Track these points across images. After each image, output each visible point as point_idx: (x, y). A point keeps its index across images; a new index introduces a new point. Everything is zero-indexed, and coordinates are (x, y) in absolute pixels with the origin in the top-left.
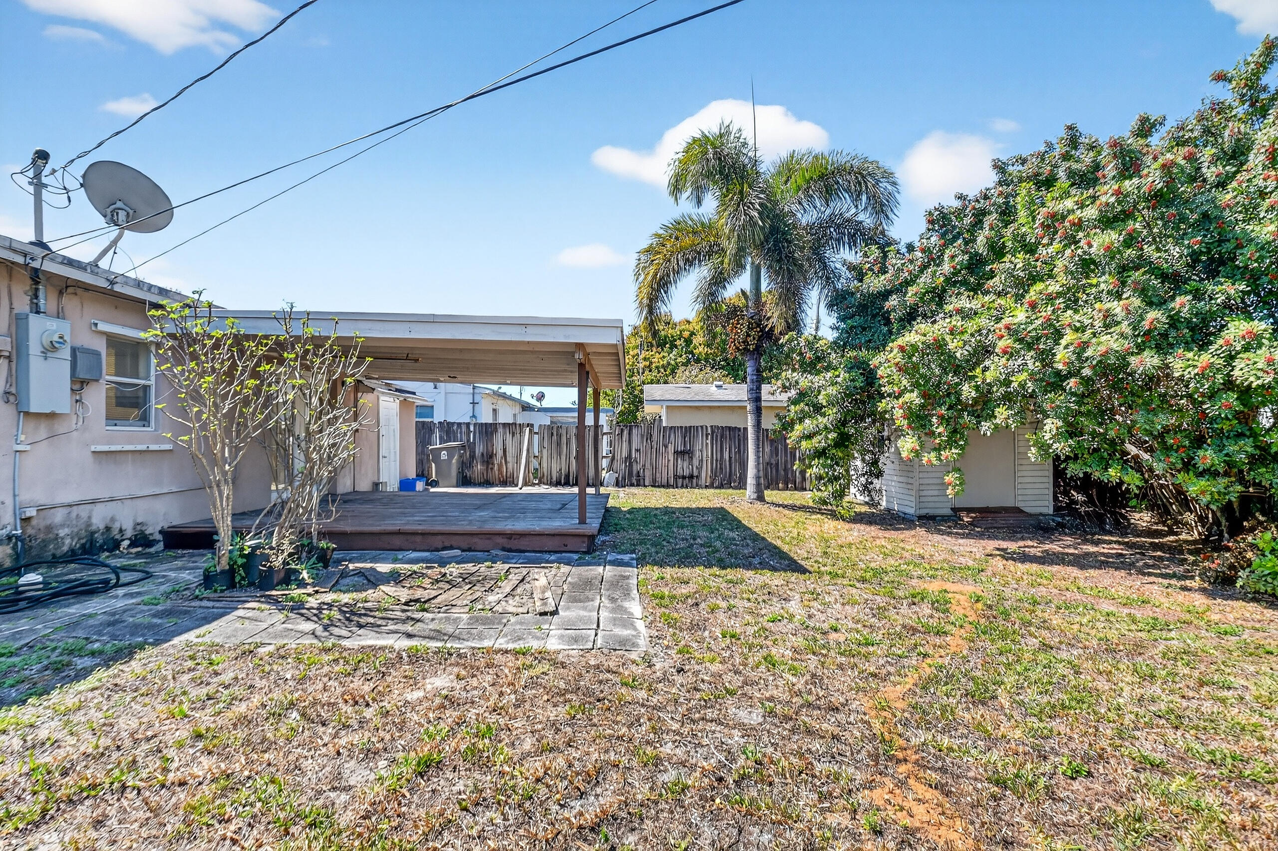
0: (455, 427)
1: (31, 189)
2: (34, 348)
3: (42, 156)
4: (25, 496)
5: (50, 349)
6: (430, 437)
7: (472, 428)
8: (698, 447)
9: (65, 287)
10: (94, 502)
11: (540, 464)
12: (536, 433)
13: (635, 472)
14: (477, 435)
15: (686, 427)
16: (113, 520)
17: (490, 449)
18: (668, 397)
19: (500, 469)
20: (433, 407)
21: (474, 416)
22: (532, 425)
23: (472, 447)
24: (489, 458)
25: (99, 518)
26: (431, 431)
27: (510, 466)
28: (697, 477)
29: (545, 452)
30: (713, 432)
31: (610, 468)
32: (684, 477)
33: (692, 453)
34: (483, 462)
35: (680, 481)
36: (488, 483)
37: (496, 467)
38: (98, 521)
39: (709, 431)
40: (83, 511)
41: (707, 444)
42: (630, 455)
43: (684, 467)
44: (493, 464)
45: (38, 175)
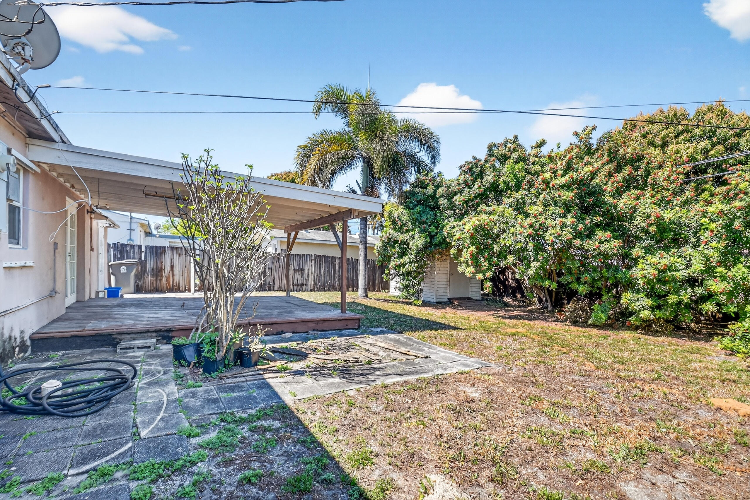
7: (143, 249)
8: (306, 267)
13: (267, 282)
14: (148, 254)
15: (300, 255)
17: (159, 265)
19: (167, 280)
21: (130, 239)
23: (143, 264)
24: (158, 272)
27: (176, 278)
28: (305, 284)
30: (315, 258)
32: (298, 285)
33: (303, 270)
34: (153, 275)
35: (295, 287)
36: (157, 290)
37: (164, 279)
39: (313, 258)
41: (312, 265)
43: (298, 279)
44: (162, 276)
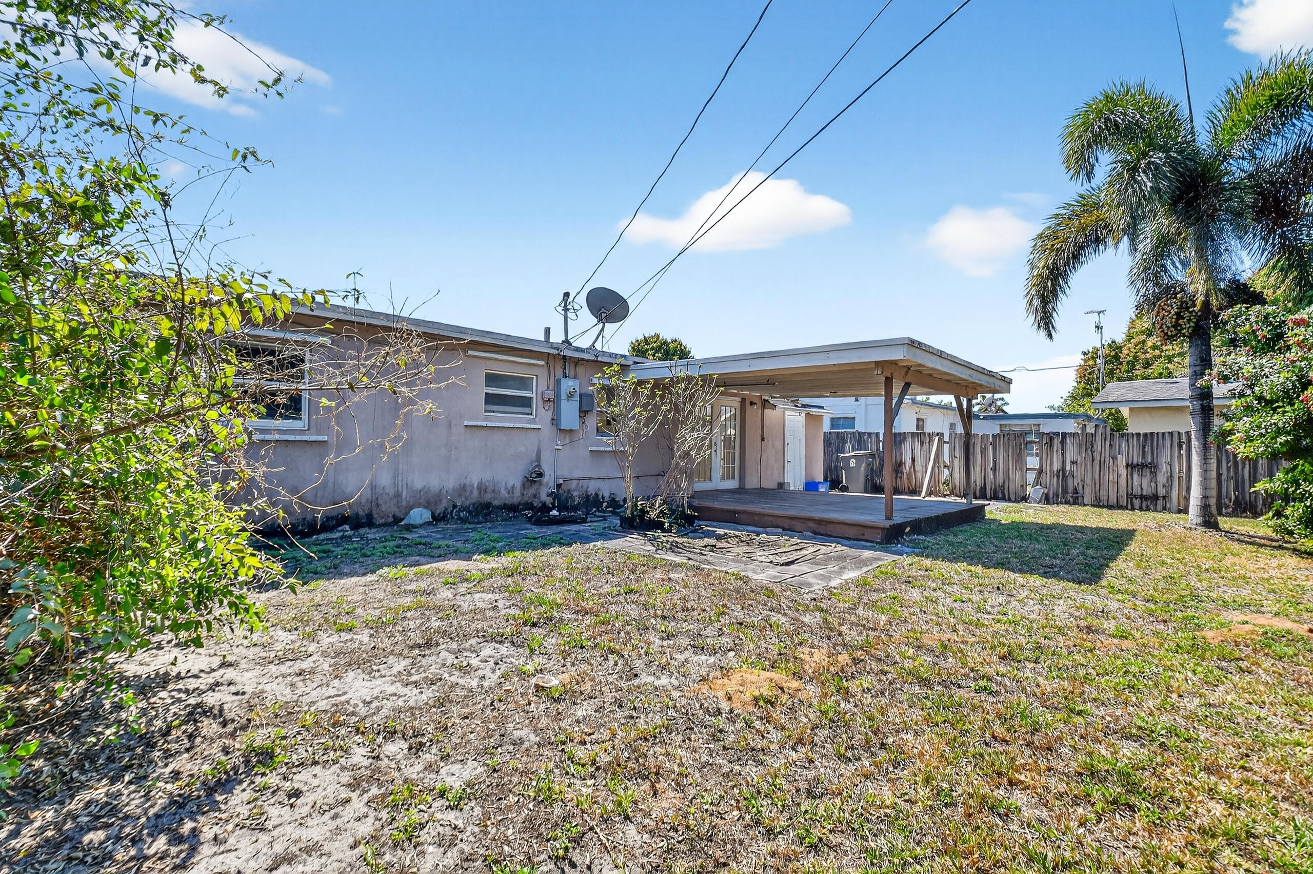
0: (866, 437)
1: (563, 313)
2: (563, 396)
3: (567, 295)
4: (559, 473)
5: (570, 396)
6: (843, 447)
7: (882, 438)
9: (578, 362)
10: (590, 478)
11: (951, 475)
12: (945, 442)
13: (1070, 490)
15: (1145, 435)
16: (599, 489)
17: (899, 458)
18: (1130, 396)
19: (909, 479)
20: (854, 418)
22: (942, 434)
23: (881, 455)
24: (897, 467)
25: (592, 487)
26: (844, 442)
27: (919, 475)
28: (1164, 497)
29: (956, 461)
31: (1037, 482)
32: (1143, 497)
35: (1137, 502)
37: (905, 476)
38: (592, 491)
39: (1184, 439)
40: (585, 483)
41: (1180, 455)
42: (1063, 469)
43: (1142, 483)
44: (902, 473)
45: (565, 305)
